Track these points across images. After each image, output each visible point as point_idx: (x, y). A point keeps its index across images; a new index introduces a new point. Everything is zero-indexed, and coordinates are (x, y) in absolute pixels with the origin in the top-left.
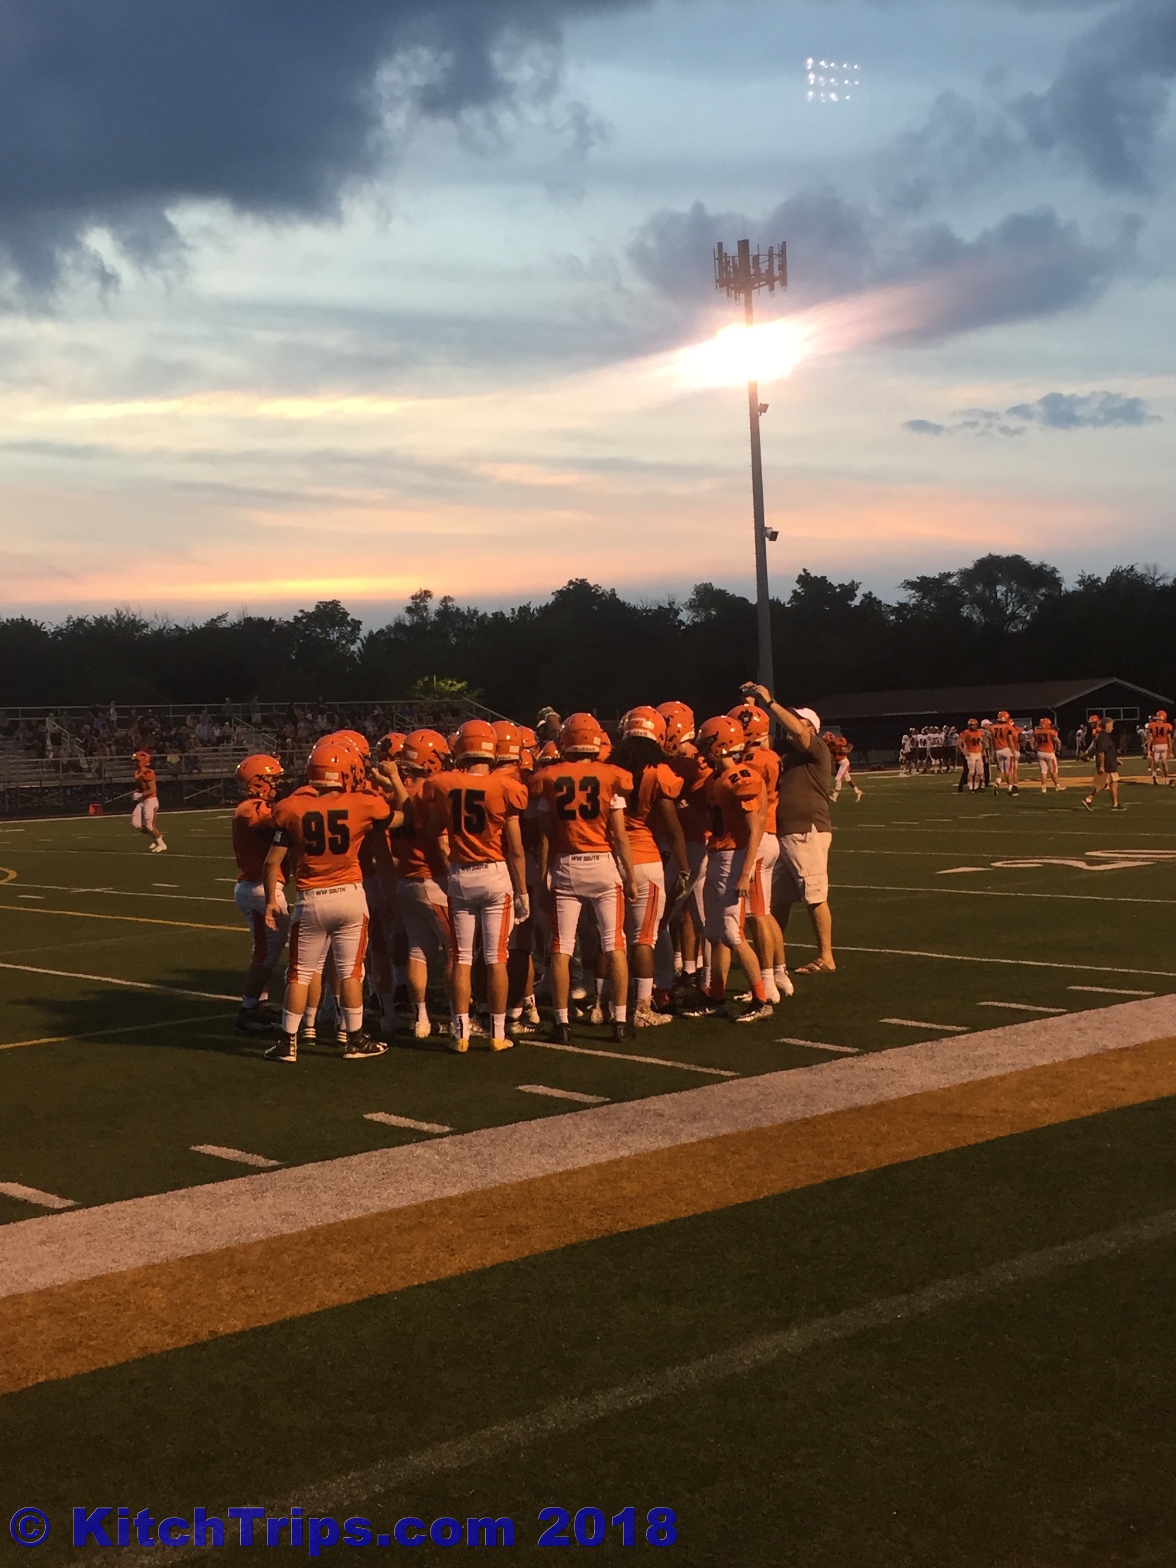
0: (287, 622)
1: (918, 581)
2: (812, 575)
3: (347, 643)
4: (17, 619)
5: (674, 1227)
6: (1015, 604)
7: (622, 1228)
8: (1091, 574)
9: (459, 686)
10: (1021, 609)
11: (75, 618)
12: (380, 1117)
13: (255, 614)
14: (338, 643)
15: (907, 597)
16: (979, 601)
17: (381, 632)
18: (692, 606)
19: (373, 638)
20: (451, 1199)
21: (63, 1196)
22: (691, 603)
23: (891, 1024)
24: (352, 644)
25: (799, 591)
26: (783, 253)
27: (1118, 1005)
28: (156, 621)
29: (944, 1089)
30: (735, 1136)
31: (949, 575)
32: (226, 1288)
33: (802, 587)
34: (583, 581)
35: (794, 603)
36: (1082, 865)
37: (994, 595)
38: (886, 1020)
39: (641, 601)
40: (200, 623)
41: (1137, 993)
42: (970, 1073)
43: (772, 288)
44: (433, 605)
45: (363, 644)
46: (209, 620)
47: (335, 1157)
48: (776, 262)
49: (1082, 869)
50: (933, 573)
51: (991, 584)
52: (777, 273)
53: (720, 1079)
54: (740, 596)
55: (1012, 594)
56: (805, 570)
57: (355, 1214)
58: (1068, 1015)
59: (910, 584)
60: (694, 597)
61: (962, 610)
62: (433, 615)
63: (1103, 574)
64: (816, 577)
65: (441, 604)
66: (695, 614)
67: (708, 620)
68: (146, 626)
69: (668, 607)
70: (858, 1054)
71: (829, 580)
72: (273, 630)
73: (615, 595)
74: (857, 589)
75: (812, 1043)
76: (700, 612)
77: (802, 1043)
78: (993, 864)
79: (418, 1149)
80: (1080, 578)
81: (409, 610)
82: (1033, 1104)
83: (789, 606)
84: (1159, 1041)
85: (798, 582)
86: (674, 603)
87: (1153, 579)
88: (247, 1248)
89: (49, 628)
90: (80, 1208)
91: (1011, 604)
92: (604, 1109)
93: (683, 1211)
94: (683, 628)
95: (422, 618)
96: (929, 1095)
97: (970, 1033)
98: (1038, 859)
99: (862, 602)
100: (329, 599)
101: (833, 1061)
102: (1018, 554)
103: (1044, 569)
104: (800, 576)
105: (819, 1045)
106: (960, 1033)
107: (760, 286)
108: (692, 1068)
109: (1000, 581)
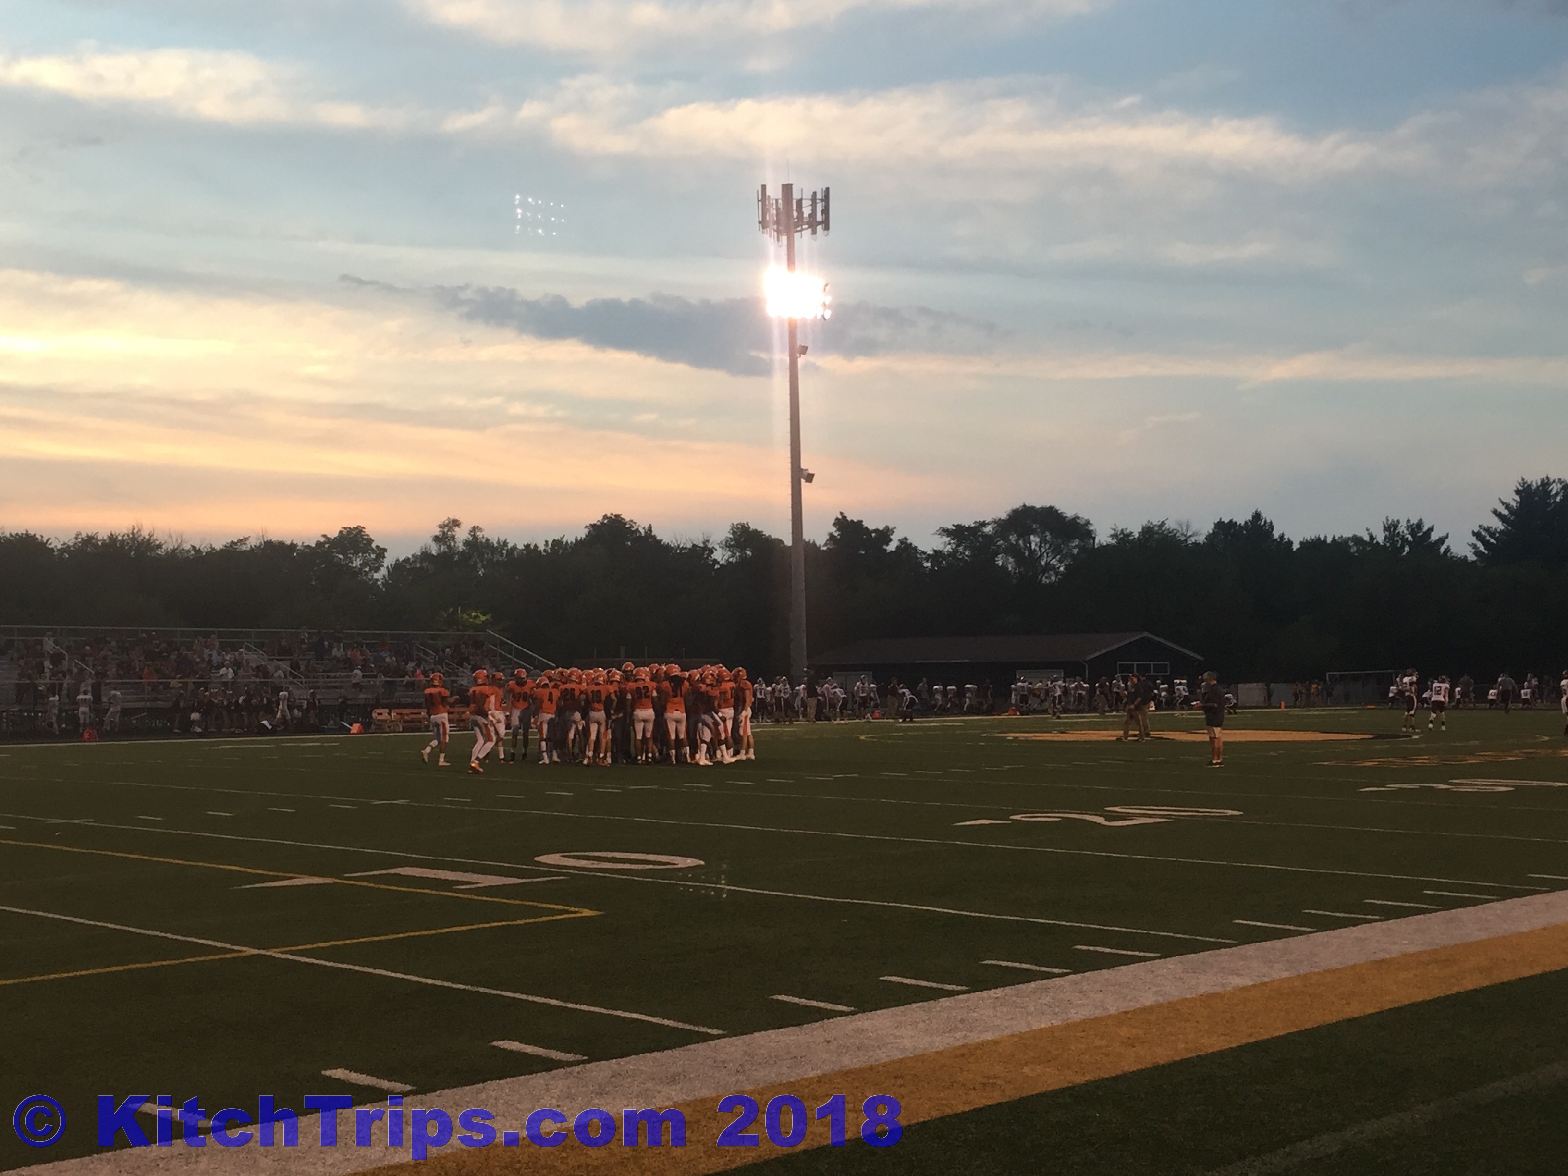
0: (308, 546)
1: (954, 528)
2: (849, 519)
3: (370, 570)
4: (22, 534)
6: (1049, 555)
8: (1124, 528)
9: (483, 618)
10: (1054, 560)
11: (84, 535)
12: (339, 1073)
13: (275, 539)
14: (360, 570)
15: (943, 544)
16: (1013, 551)
17: (407, 560)
18: (728, 545)
19: (399, 567)
22: (727, 542)
23: (890, 982)
24: (376, 572)
25: (836, 534)
26: (826, 199)
27: (1122, 967)
28: (169, 540)
30: (713, 1100)
31: (984, 524)
33: (838, 530)
34: (617, 516)
35: (829, 546)
36: (1100, 820)
37: (1028, 545)
38: (885, 978)
39: (676, 539)
40: (219, 545)
41: (1142, 954)
42: (965, 1036)
43: (814, 232)
44: (462, 535)
45: (387, 572)
46: (229, 541)
48: (820, 207)
49: (1099, 824)
50: (968, 522)
51: (1024, 534)
52: (819, 217)
53: (706, 1038)
54: (776, 537)
55: (1045, 544)
56: (841, 513)
58: (1071, 976)
59: (947, 532)
60: (730, 536)
61: (996, 559)
62: (461, 545)
63: (1135, 528)
64: (852, 521)
65: (470, 534)
66: (730, 553)
67: (743, 560)
68: (160, 546)
69: (702, 545)
70: (853, 1013)
71: (865, 524)
72: (295, 554)
73: (649, 531)
74: (892, 534)
75: (806, 1001)
76: (735, 551)
77: (796, 1000)
78: (1012, 817)
80: (1113, 532)
81: (436, 539)
82: (1026, 1070)
83: (825, 548)
84: (1160, 1006)
85: (834, 525)
86: (708, 541)
87: (1185, 535)
89: (56, 544)
91: (1045, 554)
92: (578, 1068)
94: (717, 566)
95: (449, 547)
96: (921, 1058)
97: (969, 993)
98: (1058, 813)
99: (898, 548)
100: (354, 525)
101: (826, 1021)
102: (1052, 505)
103: (1078, 521)
104: (837, 519)
105: (814, 1003)
106: (959, 993)
107: (802, 230)
108: (680, 1025)
109: (1034, 532)
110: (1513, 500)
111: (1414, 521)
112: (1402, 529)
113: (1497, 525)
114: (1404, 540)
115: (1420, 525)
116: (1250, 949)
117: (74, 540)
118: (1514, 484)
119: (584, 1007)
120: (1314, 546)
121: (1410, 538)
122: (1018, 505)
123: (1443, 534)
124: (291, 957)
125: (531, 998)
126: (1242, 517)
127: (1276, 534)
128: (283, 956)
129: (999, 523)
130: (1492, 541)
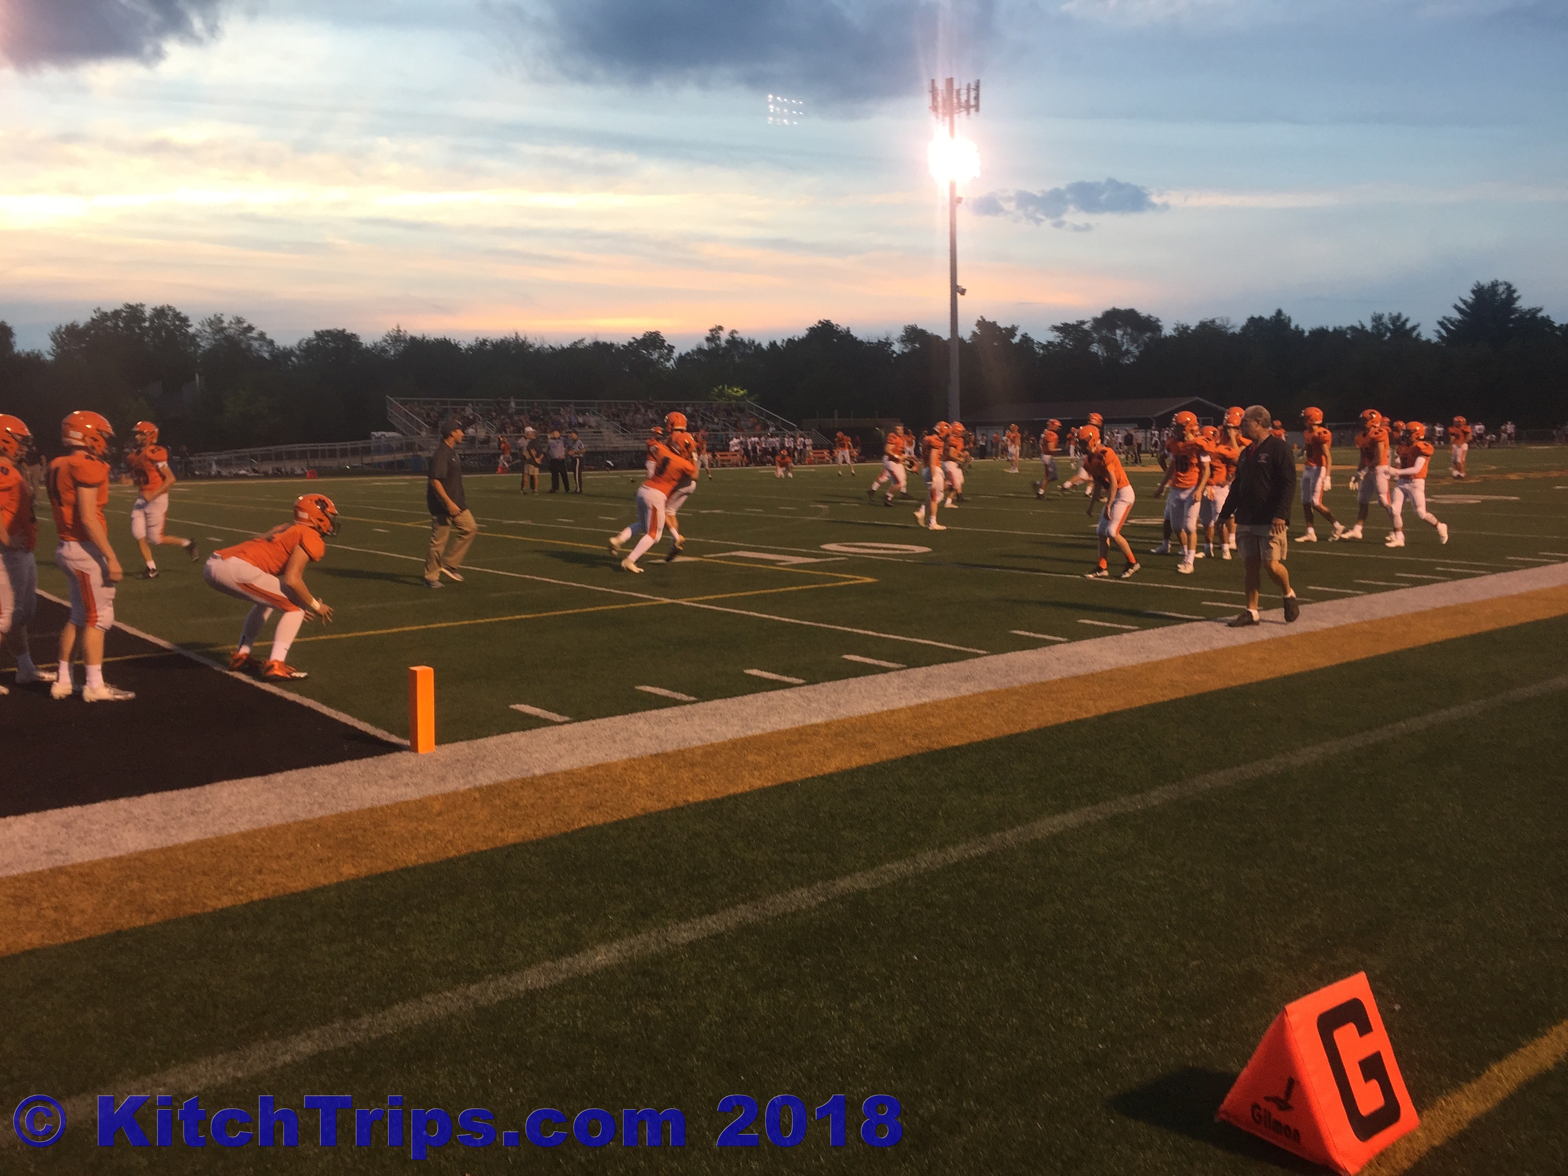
0: (623, 346)
1: (1062, 326)
2: (987, 320)
3: (664, 361)
5: (973, 748)
6: (1129, 343)
7: (936, 746)
8: (1184, 323)
9: (742, 392)
10: (1132, 347)
11: (481, 339)
12: (755, 672)
13: (601, 339)
14: (658, 361)
15: (1054, 337)
16: (1102, 341)
17: (688, 354)
18: (903, 340)
19: (681, 358)
20: (818, 725)
21: (561, 713)
22: (901, 338)
23: (1085, 623)
24: (668, 362)
25: (977, 332)
26: (977, 88)
28: (535, 342)
29: (1132, 666)
30: (997, 692)
31: (1083, 323)
32: (685, 775)
33: (979, 329)
34: (828, 321)
35: (973, 340)
37: (1114, 337)
38: (1082, 621)
40: (566, 345)
43: (968, 113)
44: (724, 336)
45: (675, 362)
46: (572, 342)
47: (733, 696)
48: (973, 94)
50: (1072, 321)
51: (1112, 328)
52: (972, 102)
53: (977, 656)
54: (939, 335)
55: (1126, 336)
56: (982, 317)
57: (758, 732)
59: (1056, 328)
60: (904, 334)
61: (1091, 347)
62: (723, 342)
63: (1193, 324)
64: (989, 322)
65: (730, 335)
66: (904, 346)
67: (914, 351)
68: (530, 346)
69: (884, 341)
70: (1068, 642)
71: (998, 324)
72: (612, 351)
73: (849, 331)
74: (1017, 331)
75: (1034, 634)
76: (907, 345)
77: (1027, 634)
79: (787, 693)
80: (1175, 327)
81: (708, 339)
83: (970, 342)
85: (977, 325)
86: (889, 338)
88: (692, 751)
89: (463, 346)
90: (574, 722)
91: (1126, 343)
92: (903, 672)
93: (976, 737)
94: (895, 355)
95: (716, 345)
96: (1122, 670)
99: (1021, 340)
100: (653, 330)
102: (1133, 308)
103: (1150, 319)
104: (979, 321)
105: (1040, 636)
106: (1134, 631)
107: (961, 112)
108: (958, 648)
109: (1119, 327)
110: (1469, 297)
111: (1395, 314)
112: (1386, 320)
113: (1456, 315)
114: (1387, 329)
115: (1399, 317)
116: (1326, 605)
117: (475, 343)
118: (1471, 286)
119: (891, 636)
120: (1320, 334)
121: (1391, 327)
122: (1109, 308)
123: (1415, 323)
124: (695, 605)
125: (855, 630)
126: (1268, 314)
127: (1293, 326)
128: (688, 604)
129: (1096, 320)
130: (1452, 328)
